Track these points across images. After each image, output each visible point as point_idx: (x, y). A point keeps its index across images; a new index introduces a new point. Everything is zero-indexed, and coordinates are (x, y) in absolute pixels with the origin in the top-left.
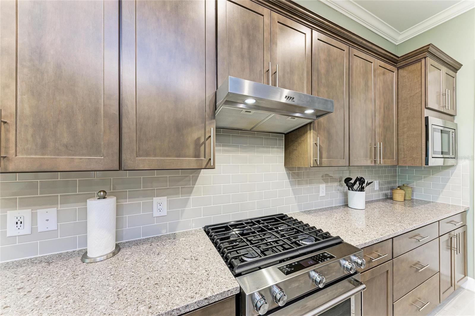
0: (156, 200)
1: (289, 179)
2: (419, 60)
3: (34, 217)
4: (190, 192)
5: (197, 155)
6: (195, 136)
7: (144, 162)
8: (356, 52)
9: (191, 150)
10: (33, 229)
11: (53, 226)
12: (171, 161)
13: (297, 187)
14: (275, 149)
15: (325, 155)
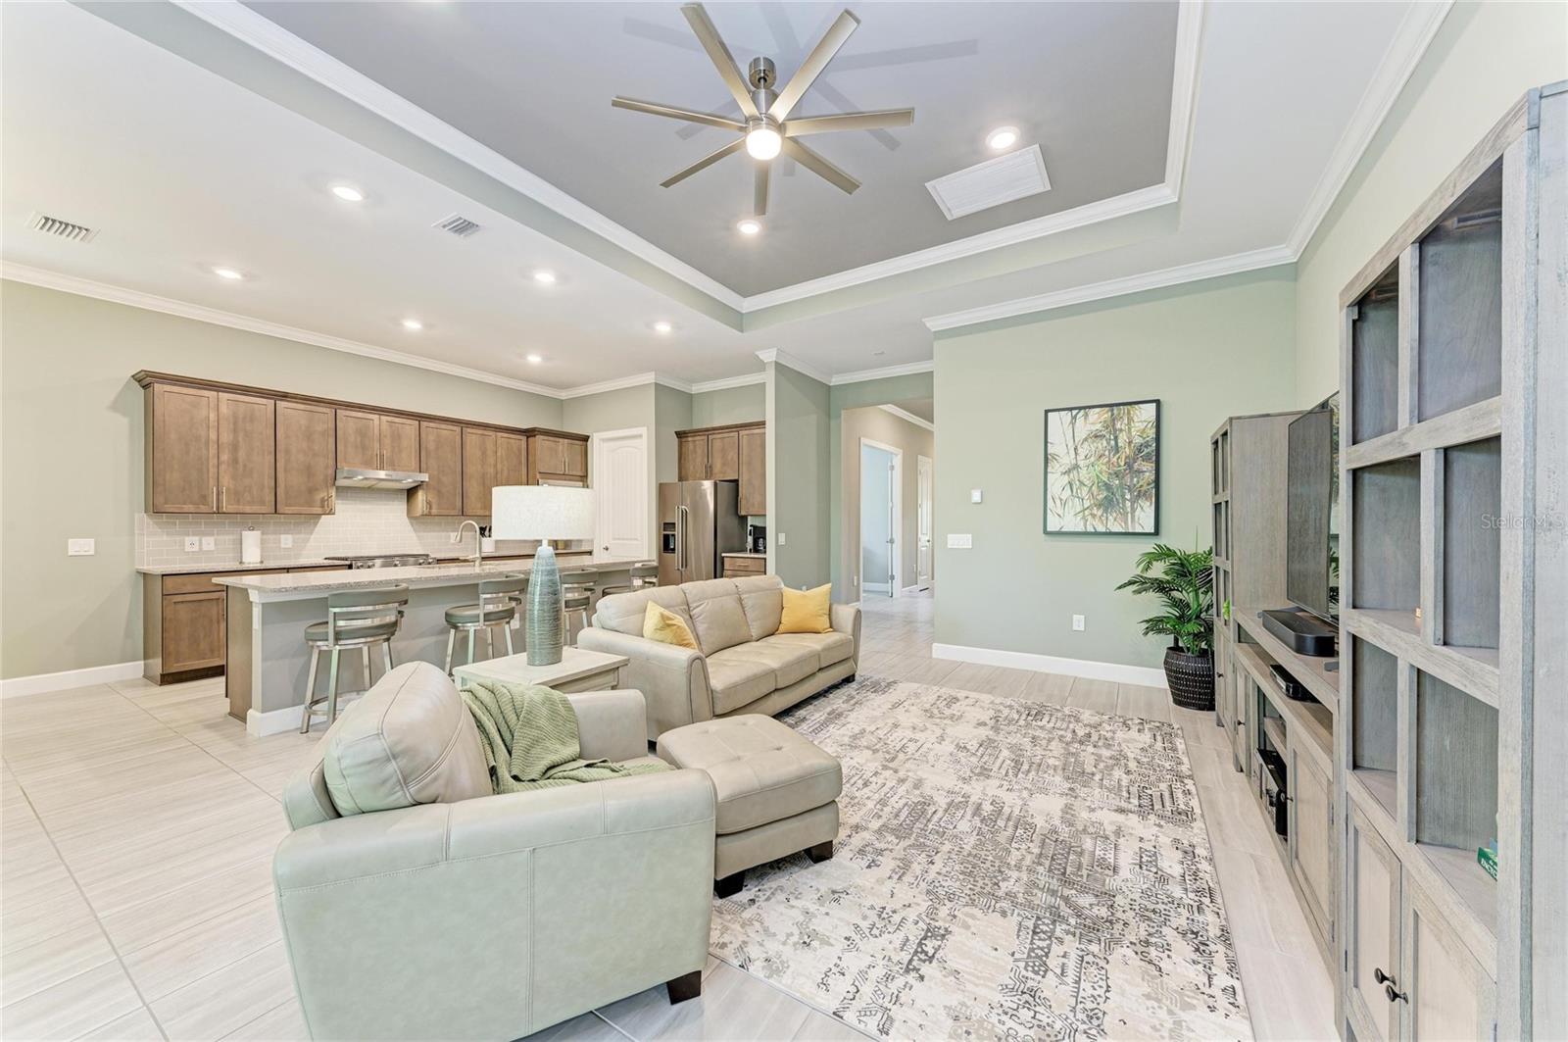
0: (282, 536)
1: (412, 526)
2: (535, 436)
3: (200, 541)
4: (311, 534)
5: (323, 507)
6: (322, 495)
7: (288, 510)
8: (469, 430)
9: (318, 503)
10: (201, 549)
11: (212, 547)
12: (305, 510)
13: (422, 534)
14: (396, 503)
15: (434, 506)
